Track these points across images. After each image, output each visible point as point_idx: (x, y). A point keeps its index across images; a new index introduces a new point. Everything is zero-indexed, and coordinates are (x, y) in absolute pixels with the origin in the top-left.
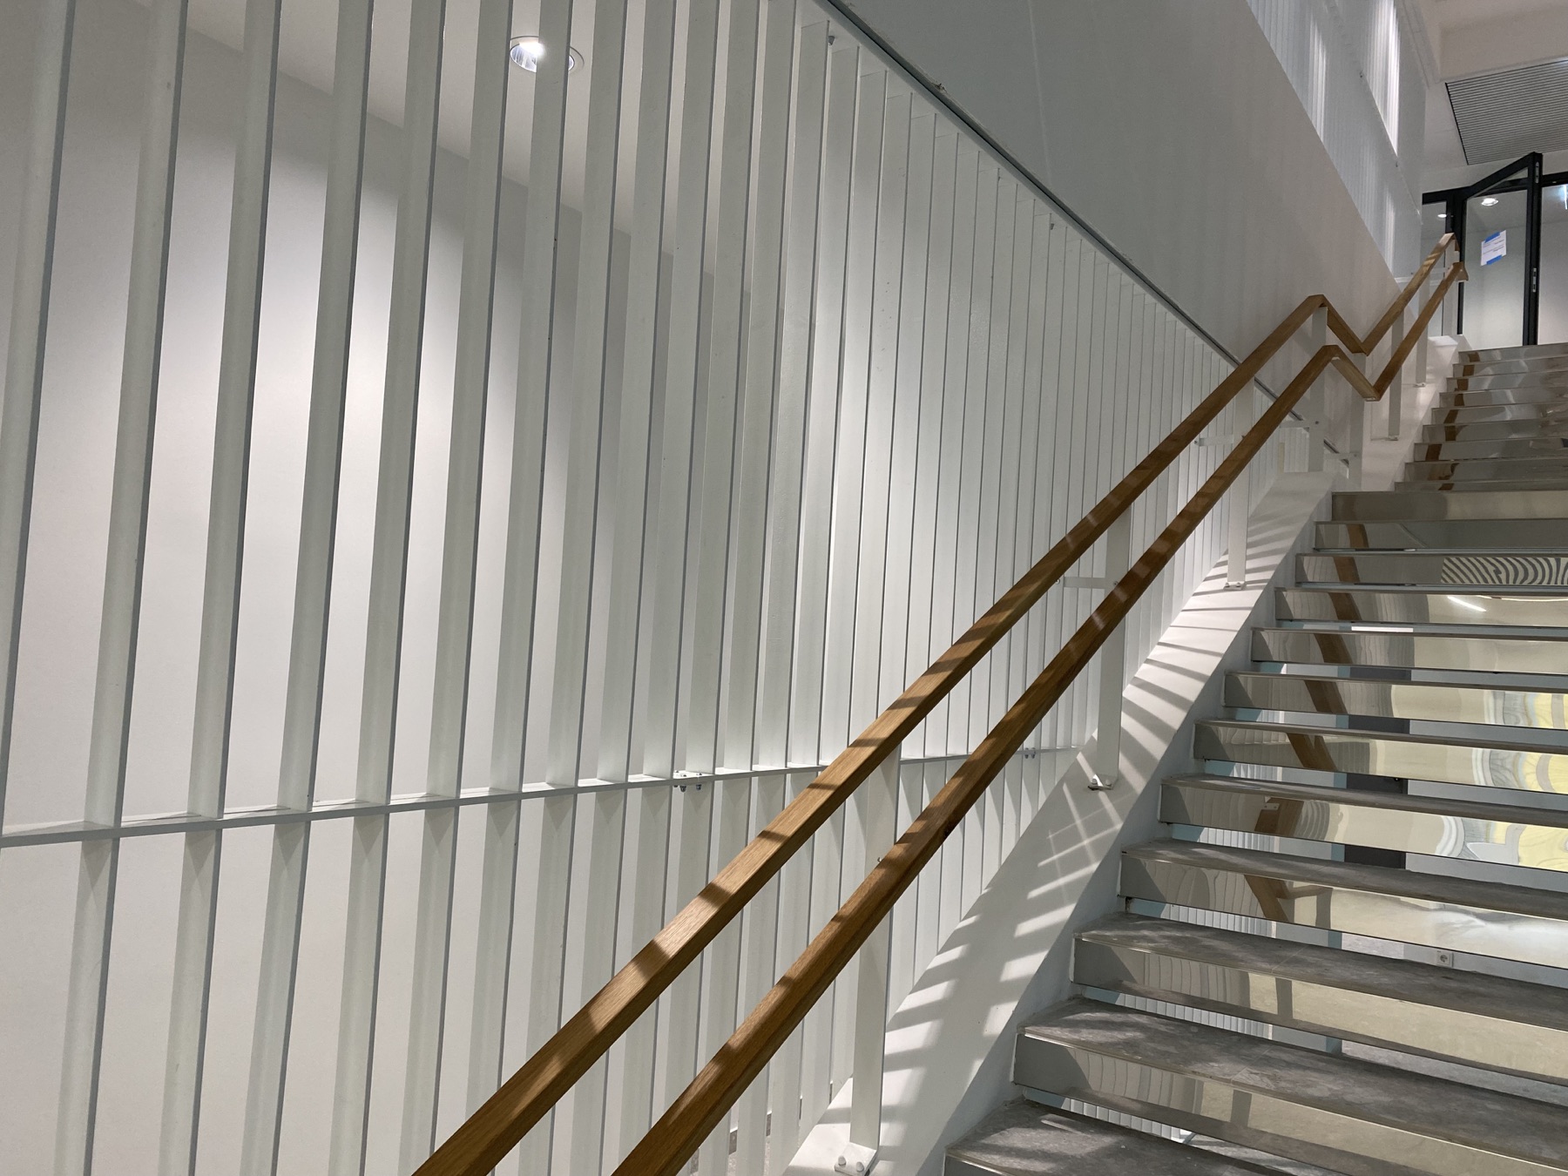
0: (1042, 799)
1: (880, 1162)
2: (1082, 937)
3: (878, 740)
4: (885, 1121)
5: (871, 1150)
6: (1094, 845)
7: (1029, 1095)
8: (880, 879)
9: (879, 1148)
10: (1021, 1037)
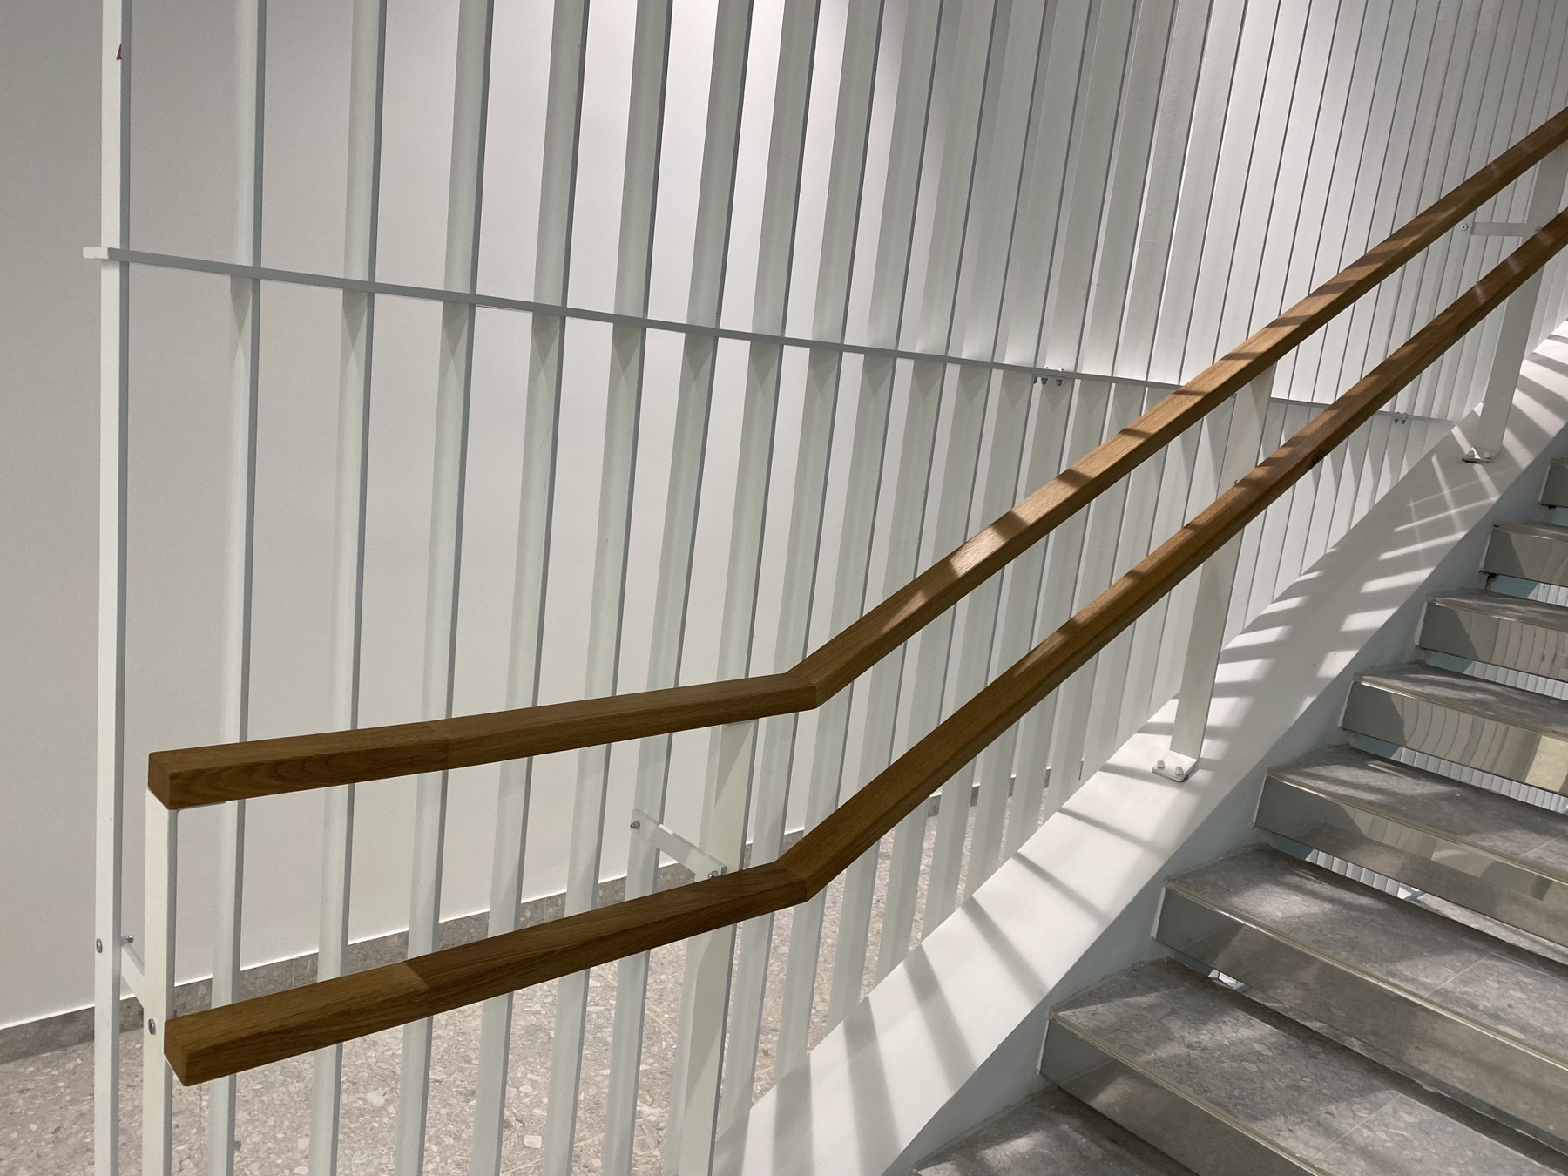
0: (1405, 470)
1: (1200, 770)
2: (1436, 602)
3: (1253, 353)
4: (1208, 738)
5: (1190, 759)
6: (1462, 515)
7: (1353, 743)
8: (1239, 496)
9: (1199, 759)
10: (1357, 685)
